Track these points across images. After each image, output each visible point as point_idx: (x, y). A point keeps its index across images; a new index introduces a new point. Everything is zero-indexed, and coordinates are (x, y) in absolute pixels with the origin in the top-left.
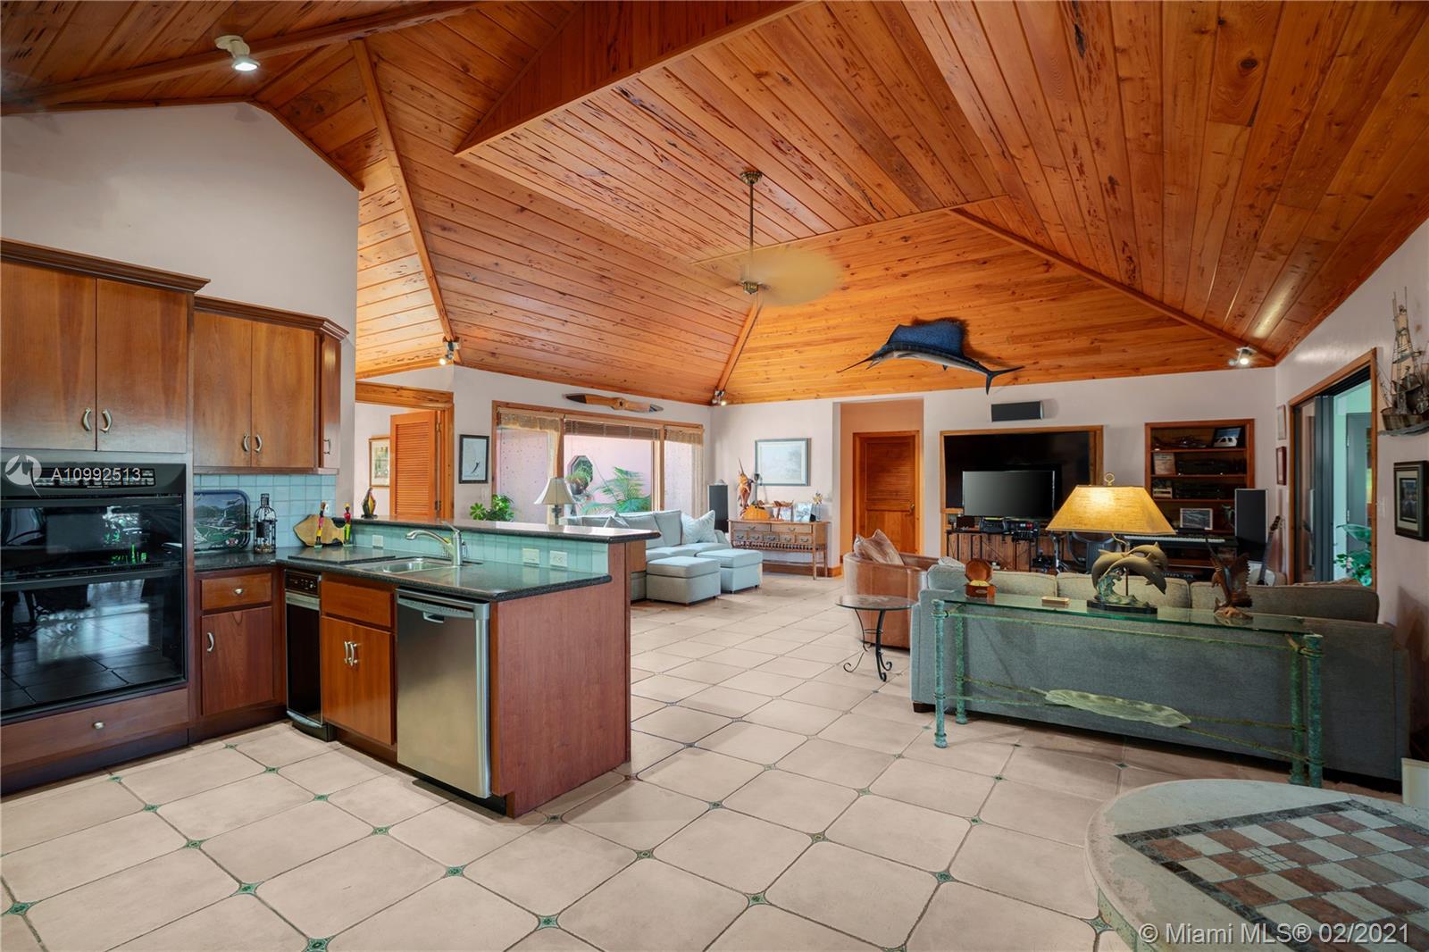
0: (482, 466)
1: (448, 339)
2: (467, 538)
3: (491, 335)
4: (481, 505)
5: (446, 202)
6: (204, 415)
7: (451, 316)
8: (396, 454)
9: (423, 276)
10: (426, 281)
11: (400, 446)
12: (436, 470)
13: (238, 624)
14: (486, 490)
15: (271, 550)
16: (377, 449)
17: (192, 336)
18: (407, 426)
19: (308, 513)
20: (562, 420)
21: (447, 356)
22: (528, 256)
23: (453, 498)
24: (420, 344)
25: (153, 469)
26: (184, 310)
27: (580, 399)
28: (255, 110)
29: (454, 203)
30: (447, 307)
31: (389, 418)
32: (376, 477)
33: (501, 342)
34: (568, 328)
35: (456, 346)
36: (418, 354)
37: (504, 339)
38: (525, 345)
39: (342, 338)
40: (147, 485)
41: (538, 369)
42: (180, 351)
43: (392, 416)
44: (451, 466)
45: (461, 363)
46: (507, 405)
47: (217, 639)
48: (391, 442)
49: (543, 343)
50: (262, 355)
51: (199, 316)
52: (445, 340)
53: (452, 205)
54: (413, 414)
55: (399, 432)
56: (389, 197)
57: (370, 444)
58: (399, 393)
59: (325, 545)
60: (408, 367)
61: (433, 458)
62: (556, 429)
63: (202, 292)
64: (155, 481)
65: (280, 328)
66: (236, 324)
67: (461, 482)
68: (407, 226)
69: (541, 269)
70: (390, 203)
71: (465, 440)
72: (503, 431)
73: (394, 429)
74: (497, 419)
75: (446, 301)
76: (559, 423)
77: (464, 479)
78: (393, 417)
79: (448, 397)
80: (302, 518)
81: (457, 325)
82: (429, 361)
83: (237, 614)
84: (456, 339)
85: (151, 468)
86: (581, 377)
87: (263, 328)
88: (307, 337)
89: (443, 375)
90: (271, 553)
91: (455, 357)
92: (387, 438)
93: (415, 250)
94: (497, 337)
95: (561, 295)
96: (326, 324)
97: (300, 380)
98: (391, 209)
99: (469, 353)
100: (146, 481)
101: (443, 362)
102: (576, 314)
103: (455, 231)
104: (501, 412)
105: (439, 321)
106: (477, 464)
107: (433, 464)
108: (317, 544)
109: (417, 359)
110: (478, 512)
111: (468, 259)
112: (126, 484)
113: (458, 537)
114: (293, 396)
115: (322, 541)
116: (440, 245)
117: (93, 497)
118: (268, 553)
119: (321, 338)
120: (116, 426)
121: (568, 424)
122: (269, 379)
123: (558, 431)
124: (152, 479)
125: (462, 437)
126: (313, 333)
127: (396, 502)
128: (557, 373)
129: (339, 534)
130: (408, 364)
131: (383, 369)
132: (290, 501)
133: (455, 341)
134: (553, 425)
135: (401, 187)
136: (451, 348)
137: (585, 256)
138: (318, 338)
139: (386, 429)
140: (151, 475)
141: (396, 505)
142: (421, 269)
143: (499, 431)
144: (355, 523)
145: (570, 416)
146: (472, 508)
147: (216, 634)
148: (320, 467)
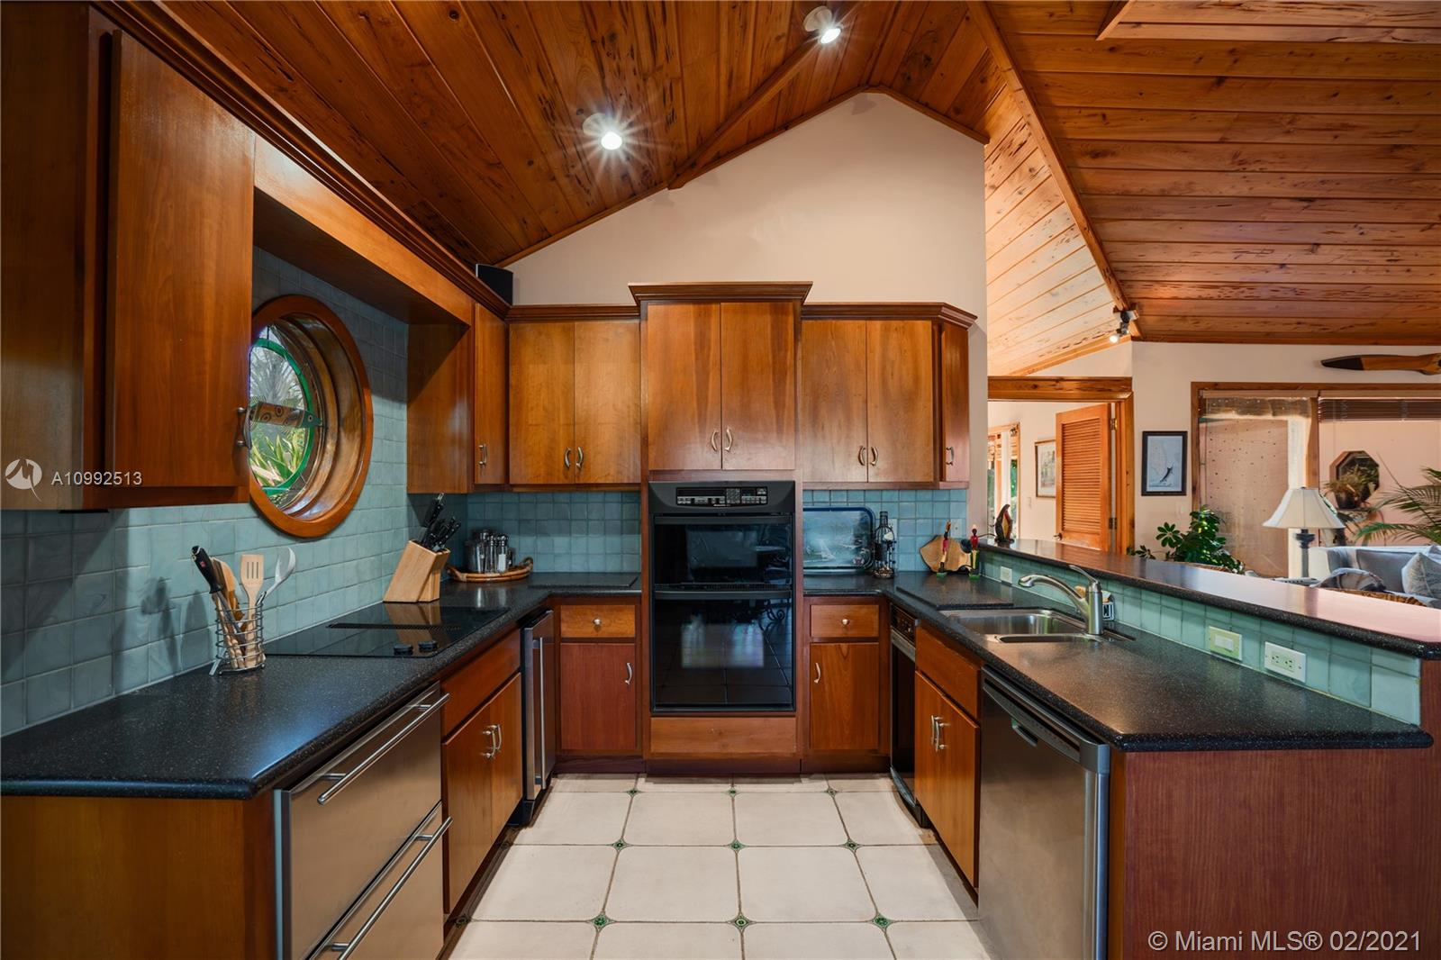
0: (1177, 475)
1: (1121, 308)
2: (1115, 589)
3: (1184, 292)
4: (1173, 526)
5: (1095, 115)
6: (823, 427)
7: (1121, 276)
8: (1063, 459)
9: (1077, 230)
10: (1081, 236)
11: (1068, 450)
12: (1110, 478)
13: (845, 658)
14: (1183, 505)
15: (888, 576)
16: (1043, 454)
17: (800, 345)
18: (1074, 425)
19: (935, 534)
20: (1314, 400)
21: (1119, 331)
22: (1236, 156)
23: (1134, 514)
24: (1086, 323)
25: (766, 488)
26: (791, 319)
27: (1353, 363)
28: (871, 96)
29: (1104, 111)
30: (1114, 265)
31: (1055, 416)
32: (1043, 485)
33: (1200, 298)
34: (1325, 255)
35: (1133, 315)
36: (1085, 335)
37: (1205, 293)
38: (1242, 296)
39: (970, 325)
40: (760, 504)
41: (1268, 329)
42: (788, 363)
43: (1057, 415)
44: (1130, 472)
45: (1144, 336)
46: (1215, 386)
47: (825, 670)
48: (1057, 444)
49: (1274, 287)
50: (876, 357)
51: (807, 324)
52: (1116, 310)
53: (1104, 116)
54: (1082, 410)
55: (1066, 431)
56: (1020, 137)
57: (1036, 448)
58: (1058, 385)
59: (950, 573)
60: (1076, 353)
61: (1106, 462)
62: (1304, 413)
63: (811, 299)
64: (767, 499)
65: (894, 324)
66: (851, 327)
67: (1145, 493)
68: (1046, 168)
69: (1262, 171)
70: (1021, 145)
71: (1150, 438)
72: (1209, 424)
73: (1061, 428)
74: (1200, 407)
75: (1113, 257)
76: (1310, 405)
77: (1149, 489)
78: (1059, 415)
79: (1125, 384)
80: (929, 539)
81: (1130, 287)
82: (1098, 343)
83: (844, 646)
84: (1132, 306)
85: (766, 485)
86: (1353, 330)
87: (877, 325)
88: (923, 328)
89: (1117, 358)
90: (889, 579)
91: (1132, 330)
92: (1053, 441)
93: (1062, 198)
94: (1194, 293)
95: (1305, 204)
96: (944, 310)
97: (917, 380)
98: (1024, 152)
99: (1151, 321)
100: (760, 500)
101: (1114, 339)
102: (1336, 228)
103: (1113, 154)
104: (1204, 399)
105: (1105, 287)
106: (1169, 470)
107: (1106, 471)
108: (940, 571)
109: (1084, 343)
110: (1169, 535)
111: (1135, 189)
112: (744, 502)
113: (1096, 591)
114: (910, 399)
115: (947, 567)
116: (1091, 178)
117: (716, 515)
118: (886, 578)
119: (939, 327)
120: (736, 445)
121: (1326, 404)
122: (884, 382)
123: (1308, 417)
124: (765, 498)
125: (1146, 434)
126: (929, 323)
127: (1063, 517)
128: (1303, 329)
129: (965, 560)
130: (1075, 350)
131: (1048, 360)
132: (916, 519)
133: (1130, 310)
134: (1300, 408)
135: (1029, 115)
136: (1125, 319)
137: (1353, 121)
138: (936, 328)
139: (1052, 431)
140: (764, 493)
141: (1063, 519)
142: (1073, 221)
143: (1202, 425)
144: (984, 549)
145: (1328, 392)
146: (1160, 529)
147: (824, 664)
148: (941, 481)
